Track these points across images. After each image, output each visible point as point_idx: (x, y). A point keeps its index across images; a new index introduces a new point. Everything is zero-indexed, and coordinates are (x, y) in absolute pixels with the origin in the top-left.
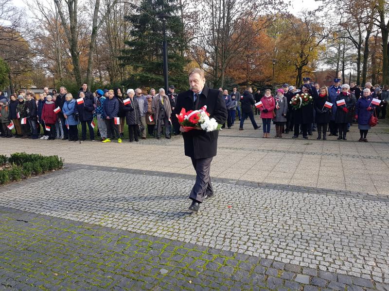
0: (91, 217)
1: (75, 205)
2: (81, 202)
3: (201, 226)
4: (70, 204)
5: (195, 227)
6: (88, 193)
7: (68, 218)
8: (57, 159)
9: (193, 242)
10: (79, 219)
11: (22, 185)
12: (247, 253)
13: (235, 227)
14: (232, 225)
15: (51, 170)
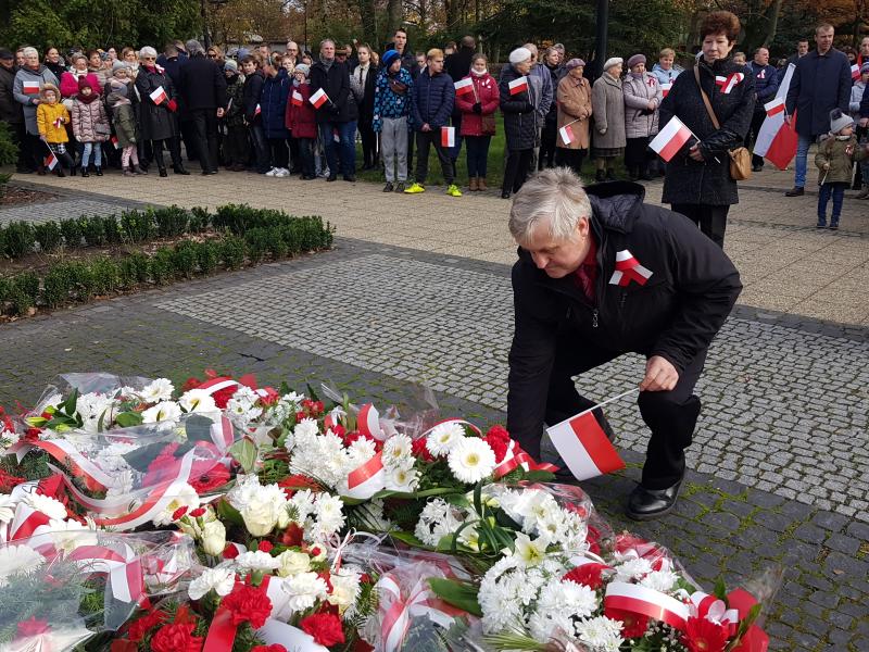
0: (397, 364)
1: (364, 334)
2: (377, 329)
4: (351, 331)
6: (389, 310)
7: (348, 361)
8: (320, 225)
10: (372, 366)
11: (247, 281)
12: (780, 492)
13: (756, 429)
14: (749, 423)
15: (305, 250)
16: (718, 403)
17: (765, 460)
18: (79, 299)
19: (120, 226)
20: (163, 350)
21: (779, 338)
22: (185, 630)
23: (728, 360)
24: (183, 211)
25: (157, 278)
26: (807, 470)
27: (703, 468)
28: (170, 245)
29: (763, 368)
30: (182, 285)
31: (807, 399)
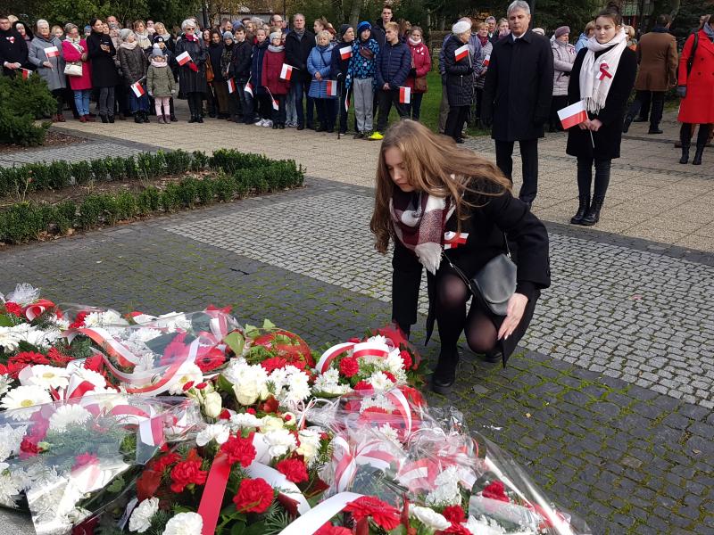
0: (353, 279)
1: (327, 255)
2: (337, 252)
3: (564, 326)
4: (317, 253)
5: (551, 326)
6: (348, 237)
7: (314, 276)
8: (294, 168)
9: (544, 352)
10: (333, 281)
11: (235, 211)
12: (655, 388)
13: (640, 338)
14: (634, 334)
15: (281, 188)
16: (610, 316)
17: (645, 363)
18: (107, 223)
19: (137, 165)
20: (172, 264)
21: (664, 266)
22: (195, 466)
23: (621, 283)
24: (186, 154)
25: (166, 208)
26: (678, 372)
27: (594, 368)
28: (176, 181)
29: (649, 289)
30: (185, 213)
31: (684, 315)
